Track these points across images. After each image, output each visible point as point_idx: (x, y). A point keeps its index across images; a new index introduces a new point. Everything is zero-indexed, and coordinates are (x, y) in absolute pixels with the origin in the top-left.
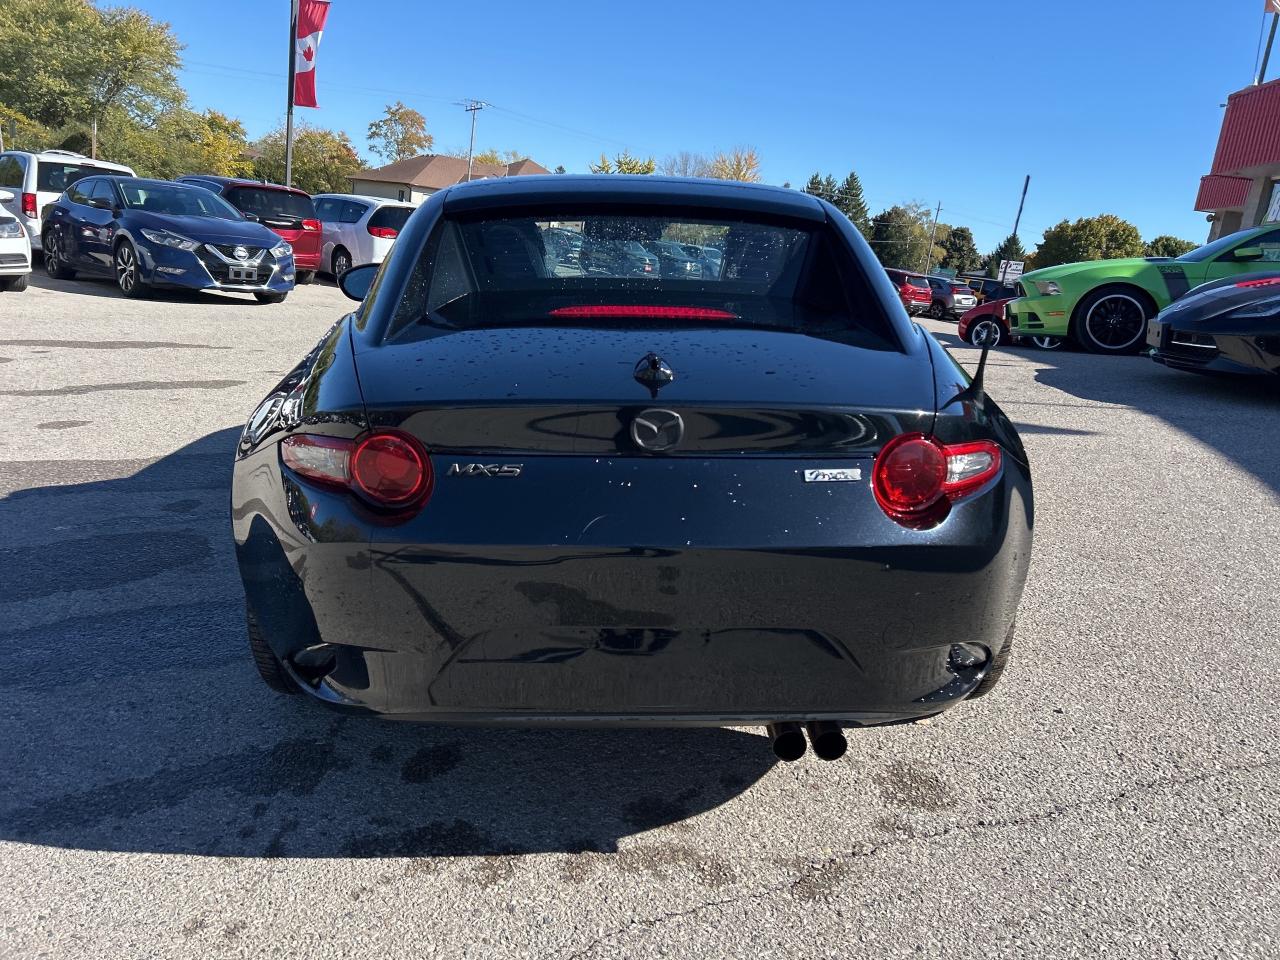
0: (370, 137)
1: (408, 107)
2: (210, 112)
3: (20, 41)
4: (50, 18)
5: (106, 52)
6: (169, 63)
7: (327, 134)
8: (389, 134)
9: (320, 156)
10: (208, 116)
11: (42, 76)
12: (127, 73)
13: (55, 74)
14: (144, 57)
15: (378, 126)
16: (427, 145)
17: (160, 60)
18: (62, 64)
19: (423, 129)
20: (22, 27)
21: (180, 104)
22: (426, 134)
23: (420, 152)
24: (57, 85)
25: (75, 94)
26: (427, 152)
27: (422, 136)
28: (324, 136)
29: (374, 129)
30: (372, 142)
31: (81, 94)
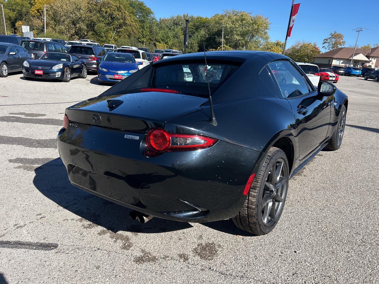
0: (324, 43)
1: (338, 33)
2: (277, 41)
3: (232, 27)
4: (239, 21)
5: (251, 28)
6: (266, 29)
7: (310, 44)
8: (330, 42)
9: (306, 51)
10: (276, 42)
11: (235, 36)
12: (255, 33)
13: (238, 35)
14: (260, 27)
15: (327, 40)
16: (343, 44)
17: (264, 28)
18: (240, 32)
19: (342, 39)
20: (233, 24)
21: (268, 40)
22: (343, 41)
23: (340, 47)
24: (238, 38)
25: (242, 40)
26: (342, 46)
27: (341, 41)
28: (309, 45)
29: (325, 41)
30: (324, 45)
31: (244, 40)
